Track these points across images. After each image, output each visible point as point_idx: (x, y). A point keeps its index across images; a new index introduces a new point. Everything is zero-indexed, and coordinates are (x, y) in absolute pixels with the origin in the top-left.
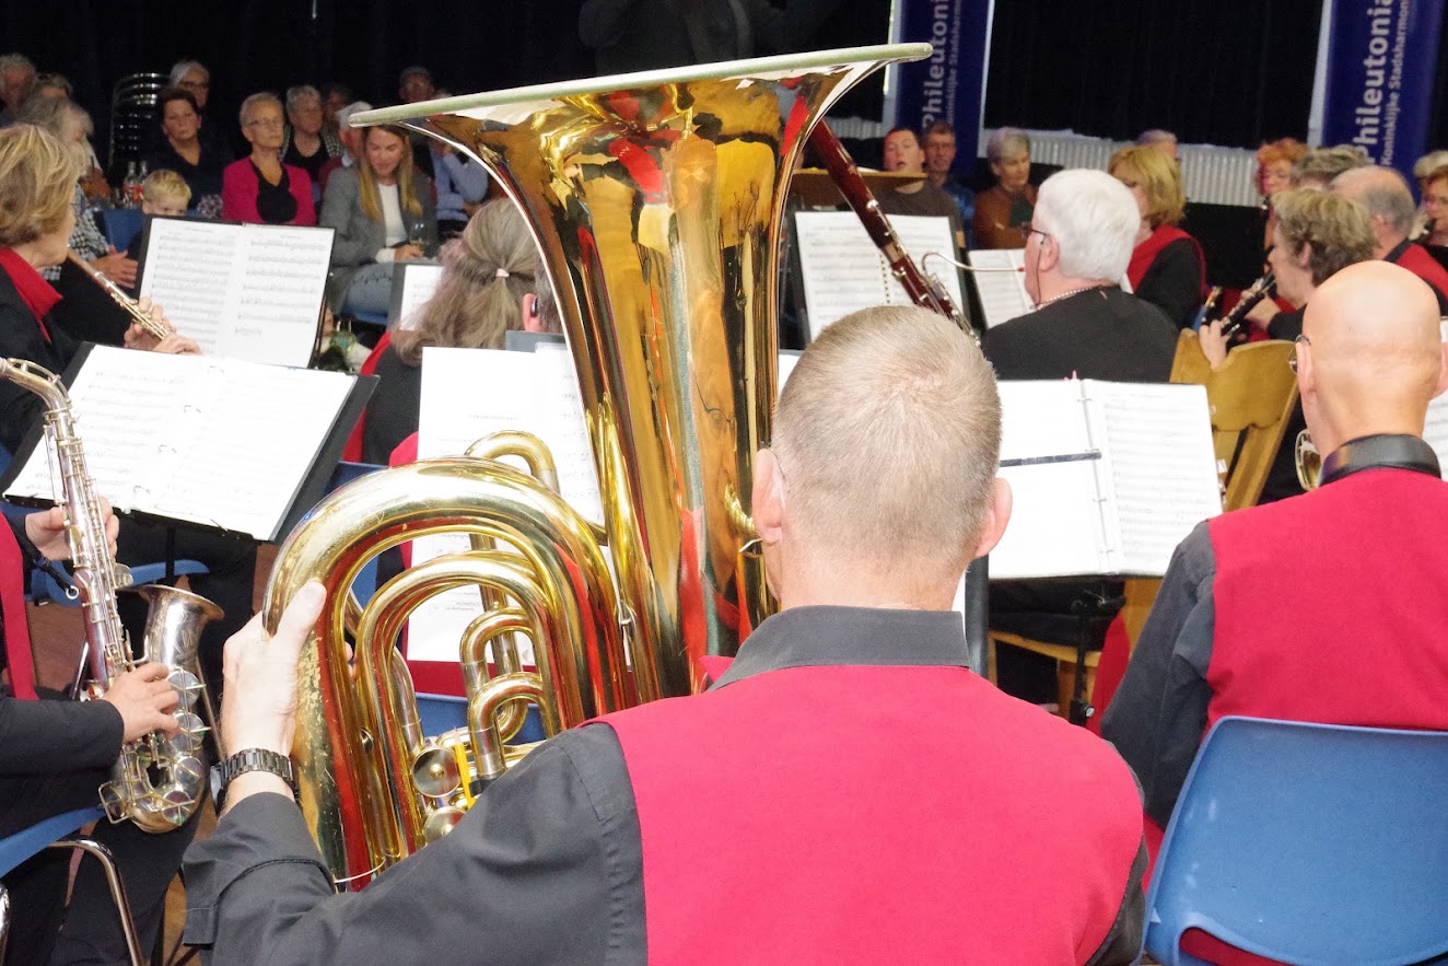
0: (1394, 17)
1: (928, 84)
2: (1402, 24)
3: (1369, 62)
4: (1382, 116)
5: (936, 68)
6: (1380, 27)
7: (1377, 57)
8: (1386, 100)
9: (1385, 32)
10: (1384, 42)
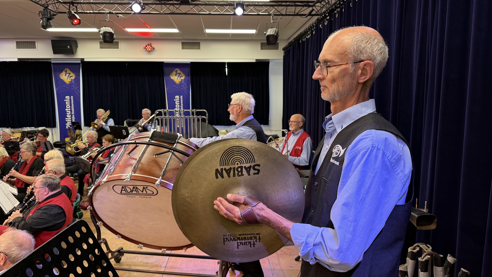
1: (66, 119)
5: (69, 115)
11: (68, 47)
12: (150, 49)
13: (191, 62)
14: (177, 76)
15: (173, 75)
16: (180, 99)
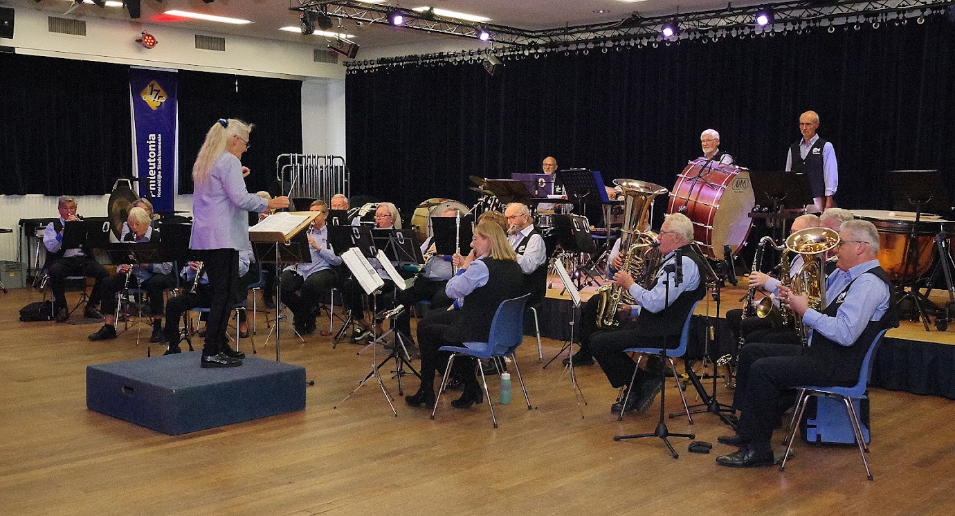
0: (157, 144)
2: (160, 147)
3: (149, 160)
4: (156, 179)
6: (152, 148)
7: (152, 159)
8: (157, 174)
9: (154, 149)
10: (154, 153)
11: (6, 22)
12: (148, 43)
13: (179, 70)
14: (154, 95)
15: (146, 94)
16: (157, 140)
